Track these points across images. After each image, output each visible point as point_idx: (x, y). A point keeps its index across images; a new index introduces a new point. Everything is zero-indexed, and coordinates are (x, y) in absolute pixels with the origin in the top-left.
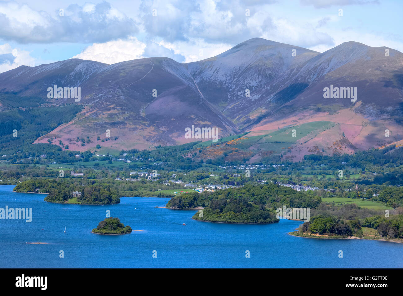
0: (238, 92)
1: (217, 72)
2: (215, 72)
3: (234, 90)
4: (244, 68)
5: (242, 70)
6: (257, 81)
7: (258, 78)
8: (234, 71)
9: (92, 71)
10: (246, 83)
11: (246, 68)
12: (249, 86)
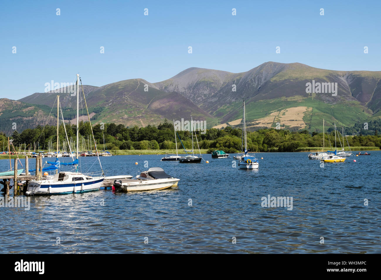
0: (197, 98)
1: (178, 87)
2: (176, 87)
3: (194, 97)
4: (195, 83)
5: (194, 85)
6: (208, 90)
7: (207, 89)
8: (189, 86)
9: (89, 91)
10: (200, 92)
11: (196, 83)
12: (204, 94)
